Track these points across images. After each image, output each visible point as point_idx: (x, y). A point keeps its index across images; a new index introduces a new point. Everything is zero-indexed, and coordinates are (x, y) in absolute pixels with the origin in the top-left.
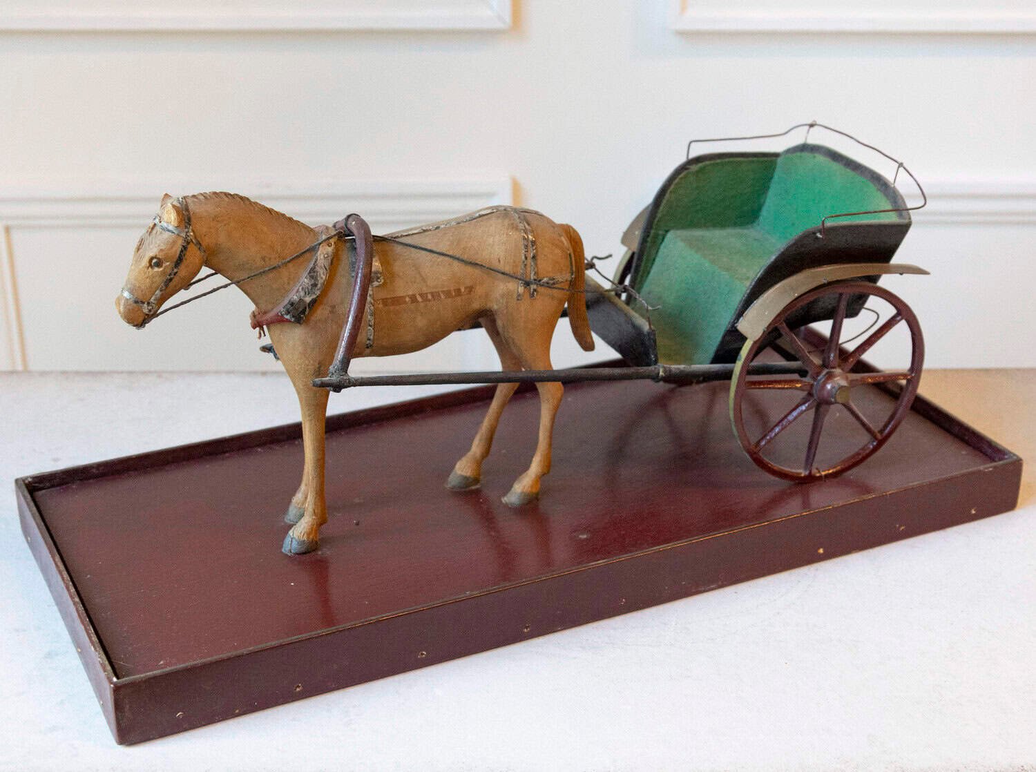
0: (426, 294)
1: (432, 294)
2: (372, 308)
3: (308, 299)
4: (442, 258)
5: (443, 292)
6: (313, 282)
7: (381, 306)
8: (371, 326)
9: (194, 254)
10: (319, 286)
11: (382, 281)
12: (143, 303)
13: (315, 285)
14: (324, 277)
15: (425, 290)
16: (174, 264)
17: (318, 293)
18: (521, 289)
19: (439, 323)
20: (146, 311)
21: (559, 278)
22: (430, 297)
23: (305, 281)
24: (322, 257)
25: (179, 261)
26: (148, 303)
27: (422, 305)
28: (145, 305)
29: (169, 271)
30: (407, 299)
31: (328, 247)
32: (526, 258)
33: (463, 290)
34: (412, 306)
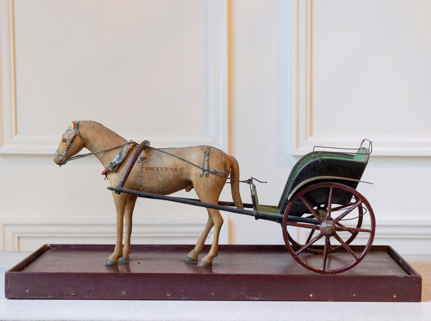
0: (163, 168)
1: (165, 168)
2: (141, 170)
3: (117, 163)
4: (171, 156)
5: (169, 168)
6: (120, 156)
7: (145, 170)
8: (140, 177)
9: (78, 140)
10: (122, 158)
11: (147, 161)
12: (60, 156)
13: (120, 158)
14: (124, 156)
15: (162, 166)
16: (70, 142)
17: (121, 161)
18: (201, 173)
19: (167, 180)
20: (61, 159)
21: (218, 170)
22: (164, 169)
23: (117, 156)
24: (125, 148)
25: (72, 141)
26: (62, 156)
27: (161, 172)
28: (61, 156)
29: (68, 144)
30: (155, 169)
31: (129, 146)
32: (204, 160)
33: (178, 169)
34: (157, 172)
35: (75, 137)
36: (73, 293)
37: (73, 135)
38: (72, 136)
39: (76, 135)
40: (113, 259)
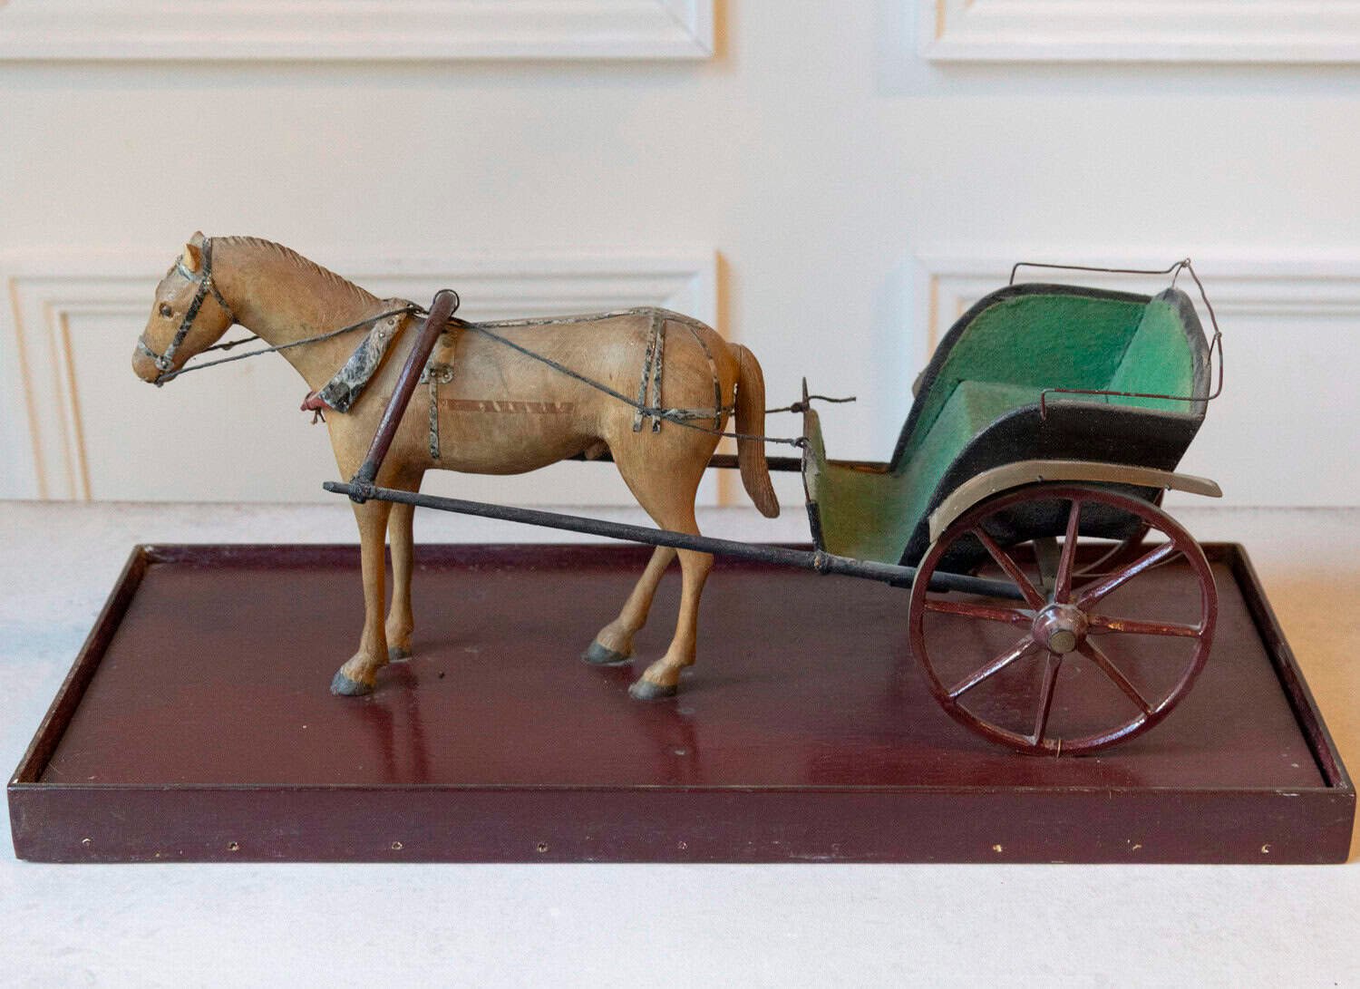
0: (507, 402)
1: (515, 404)
2: (435, 408)
3: (352, 385)
4: (534, 361)
5: (530, 404)
6: (359, 365)
7: (446, 407)
8: (433, 431)
9: (211, 309)
10: (366, 370)
11: (451, 377)
12: (156, 356)
13: (361, 369)
14: (374, 361)
15: (505, 397)
16: (185, 316)
17: (365, 379)
18: (638, 418)
19: (525, 443)
20: (159, 366)
21: (694, 411)
22: (511, 407)
23: (351, 362)
24: (376, 336)
25: (192, 314)
26: (162, 358)
27: (501, 415)
28: (159, 359)
29: (180, 324)
30: (481, 406)
31: (387, 325)
32: (647, 379)
33: (558, 406)
34: (487, 416)
35: (199, 300)
36: (233, 845)
37: (194, 291)
38: (190, 298)
39: (205, 294)
40: (356, 677)
